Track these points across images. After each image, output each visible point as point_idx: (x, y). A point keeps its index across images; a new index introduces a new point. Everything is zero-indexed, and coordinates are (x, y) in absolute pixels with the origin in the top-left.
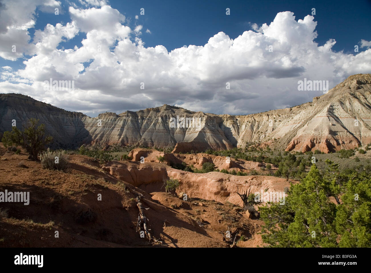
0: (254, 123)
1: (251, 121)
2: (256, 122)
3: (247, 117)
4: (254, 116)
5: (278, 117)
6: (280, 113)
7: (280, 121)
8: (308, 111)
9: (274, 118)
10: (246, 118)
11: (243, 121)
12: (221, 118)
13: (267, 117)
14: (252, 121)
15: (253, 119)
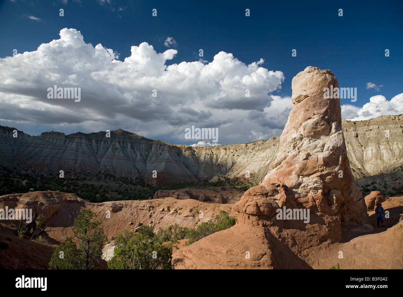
0: (212, 156)
1: (209, 153)
2: (214, 155)
3: (205, 149)
4: (212, 149)
5: (236, 151)
6: (237, 148)
7: (238, 156)
8: (273, 150)
9: (232, 152)
10: (203, 150)
11: (201, 152)
12: (179, 148)
13: (225, 150)
14: (211, 154)
15: (211, 152)
